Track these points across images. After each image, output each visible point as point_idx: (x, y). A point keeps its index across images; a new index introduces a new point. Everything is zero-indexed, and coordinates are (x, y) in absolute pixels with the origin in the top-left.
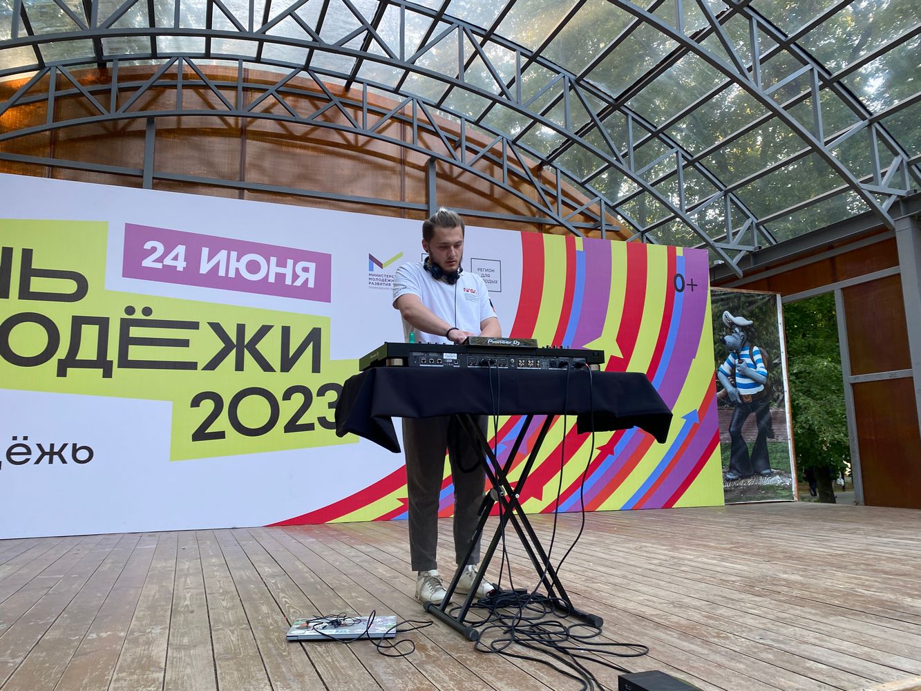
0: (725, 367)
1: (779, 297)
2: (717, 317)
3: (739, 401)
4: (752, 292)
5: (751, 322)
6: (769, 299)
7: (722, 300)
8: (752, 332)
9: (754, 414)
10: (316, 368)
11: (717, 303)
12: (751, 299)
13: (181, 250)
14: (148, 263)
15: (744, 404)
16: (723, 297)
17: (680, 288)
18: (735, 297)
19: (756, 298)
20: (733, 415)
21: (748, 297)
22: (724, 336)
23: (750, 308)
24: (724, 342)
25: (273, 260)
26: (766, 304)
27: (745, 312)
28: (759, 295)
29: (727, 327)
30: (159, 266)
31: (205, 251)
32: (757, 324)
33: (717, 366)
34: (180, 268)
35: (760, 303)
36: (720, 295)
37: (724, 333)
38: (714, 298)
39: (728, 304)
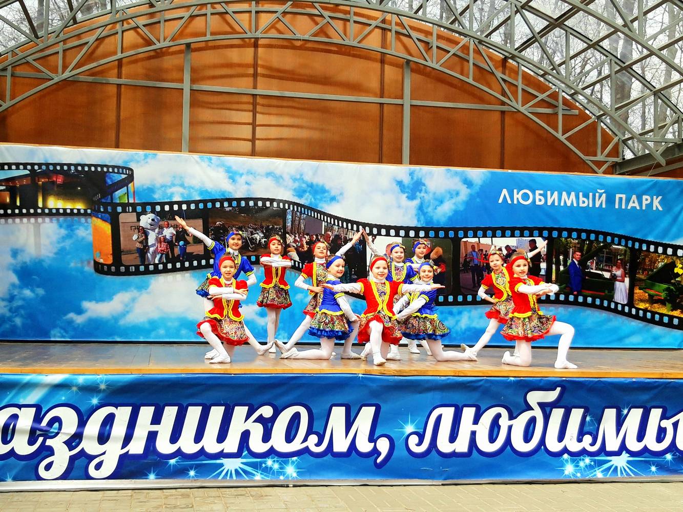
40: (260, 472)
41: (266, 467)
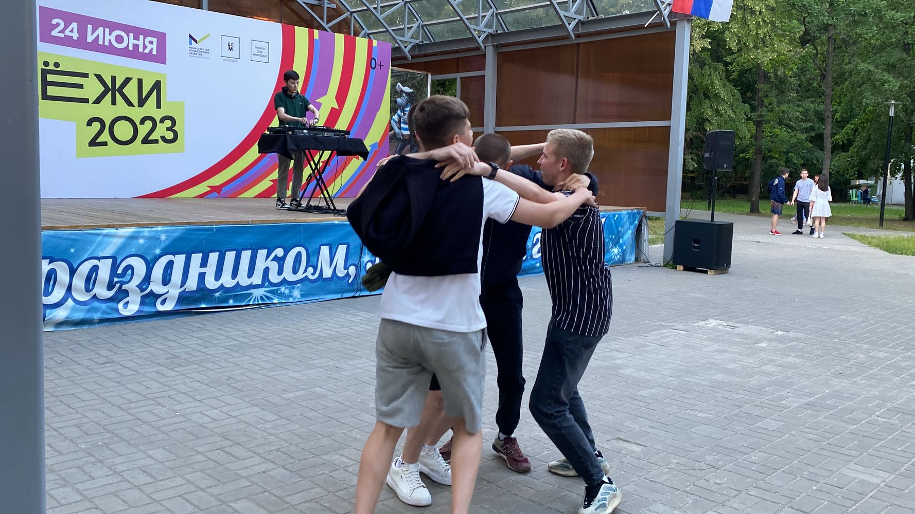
0: (396, 117)
1: (429, 75)
2: (393, 86)
3: (402, 138)
4: (415, 71)
5: (412, 90)
6: (424, 77)
7: (397, 75)
8: (413, 97)
9: (409, 146)
10: (159, 106)
11: (394, 77)
12: (414, 76)
13: (74, 25)
14: (55, 33)
15: (404, 140)
16: (398, 74)
17: (373, 67)
18: (405, 74)
19: (417, 75)
20: (398, 146)
21: (412, 75)
22: (396, 98)
23: (413, 82)
24: (396, 102)
25: (131, 35)
26: (422, 80)
27: (410, 84)
28: (418, 74)
29: (398, 93)
30: (62, 35)
31: (90, 27)
32: (416, 91)
33: (391, 116)
34: (75, 38)
35: (419, 79)
36: (397, 72)
37: (397, 97)
38: (392, 74)
39: (400, 78)
40: (277, 296)
41: (281, 293)
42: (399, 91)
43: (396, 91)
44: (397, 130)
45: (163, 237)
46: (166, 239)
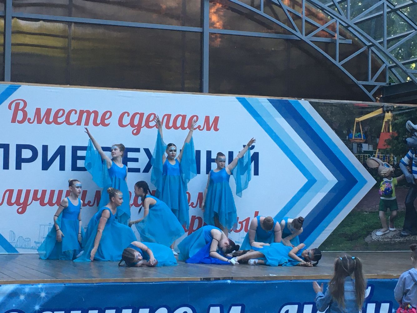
0: (405, 160)
2: (402, 125)
7: (406, 113)
11: (402, 115)
15: (416, 185)
18: (416, 110)
20: (409, 192)
22: (405, 138)
24: (405, 142)
29: (409, 132)
36: (405, 109)
38: (402, 112)
39: (410, 116)
42: (409, 130)
43: (406, 130)
44: (407, 174)
45: (43, 295)
46: (46, 296)
